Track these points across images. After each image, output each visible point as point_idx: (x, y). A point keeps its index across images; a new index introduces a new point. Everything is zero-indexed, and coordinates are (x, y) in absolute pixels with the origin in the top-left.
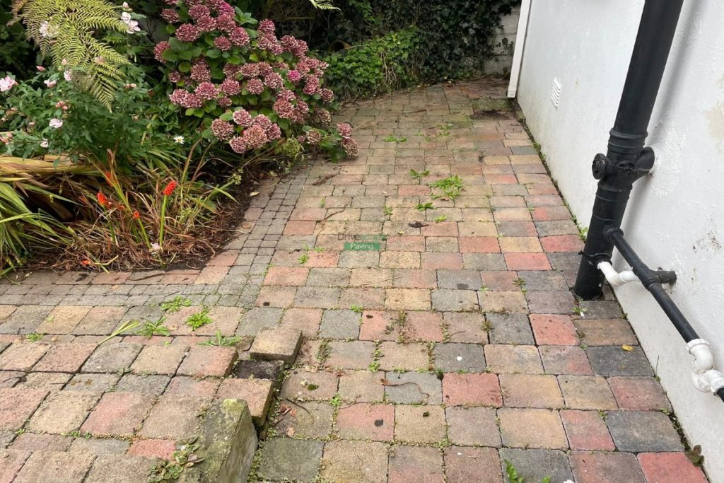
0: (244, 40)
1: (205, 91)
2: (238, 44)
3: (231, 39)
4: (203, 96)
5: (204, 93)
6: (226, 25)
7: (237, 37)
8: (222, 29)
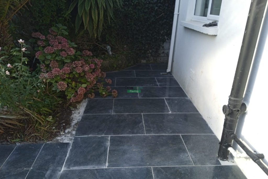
0: (72, 52)
1: (56, 72)
2: (70, 54)
3: (67, 52)
4: (55, 73)
5: (55, 72)
6: (65, 47)
7: (70, 51)
8: (64, 48)
